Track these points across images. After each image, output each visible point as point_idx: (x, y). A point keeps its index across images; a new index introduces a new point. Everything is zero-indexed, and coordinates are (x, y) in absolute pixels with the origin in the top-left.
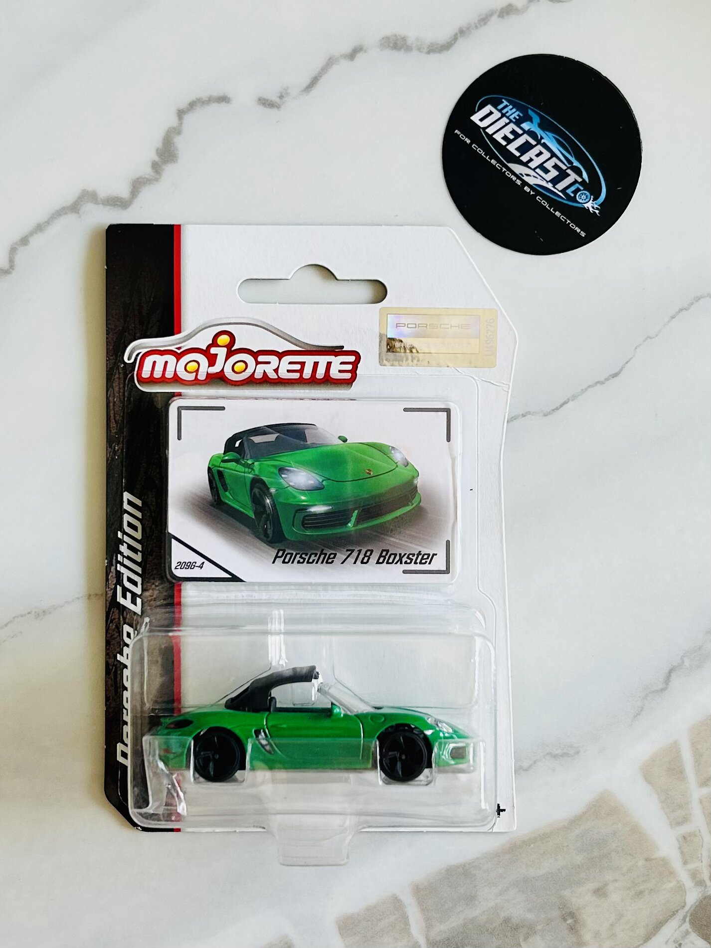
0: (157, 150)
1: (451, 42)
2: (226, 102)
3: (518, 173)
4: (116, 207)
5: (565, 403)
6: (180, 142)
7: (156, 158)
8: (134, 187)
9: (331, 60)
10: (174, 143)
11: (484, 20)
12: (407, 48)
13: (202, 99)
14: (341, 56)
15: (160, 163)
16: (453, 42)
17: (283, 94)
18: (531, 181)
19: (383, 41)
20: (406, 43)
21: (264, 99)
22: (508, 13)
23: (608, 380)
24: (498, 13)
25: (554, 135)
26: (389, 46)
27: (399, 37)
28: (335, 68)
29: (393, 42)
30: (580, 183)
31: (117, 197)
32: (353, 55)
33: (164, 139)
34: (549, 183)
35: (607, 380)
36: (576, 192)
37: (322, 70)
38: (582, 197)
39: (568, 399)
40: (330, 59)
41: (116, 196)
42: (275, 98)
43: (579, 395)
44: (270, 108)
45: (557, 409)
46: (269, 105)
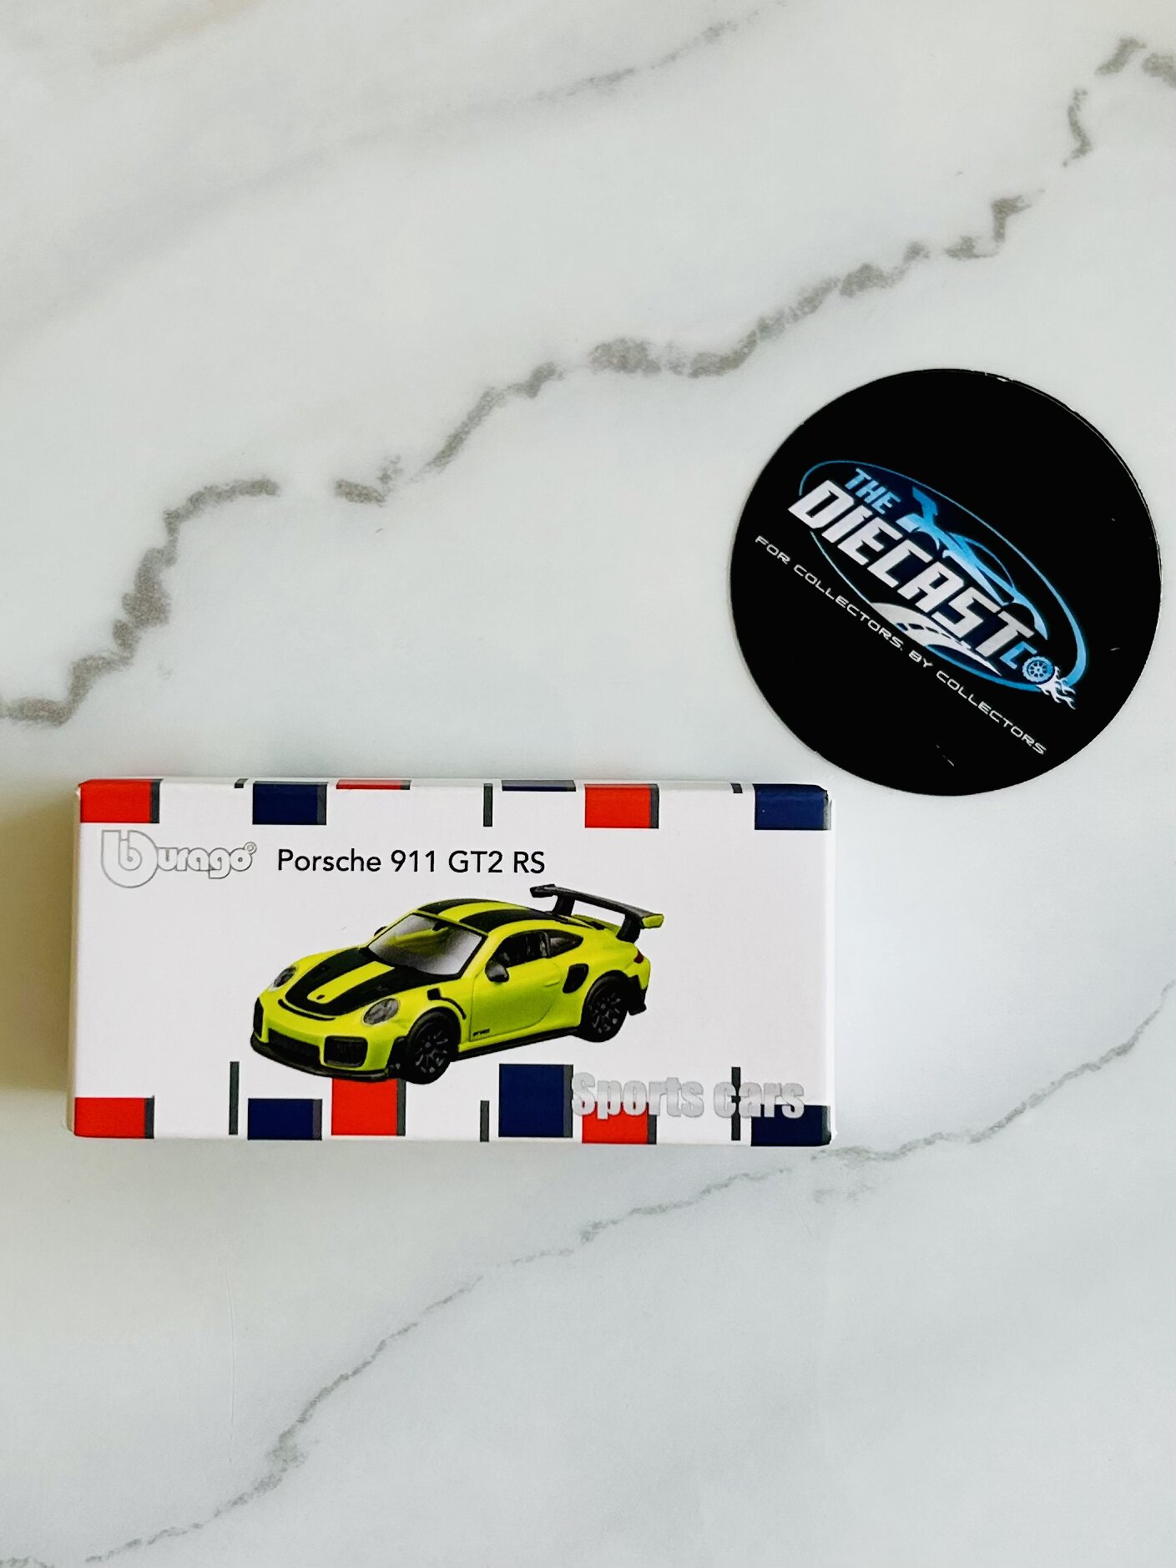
0: (125, 597)
1: (742, 349)
2: (268, 493)
3: (893, 621)
4: (40, 721)
5: (1018, 1112)
6: (174, 582)
7: (123, 616)
8: (77, 677)
9: (489, 399)
10: (159, 583)
11: (811, 302)
12: (652, 368)
13: (217, 487)
14: (509, 387)
15: (130, 625)
16: (746, 350)
17: (389, 473)
18: (924, 638)
19: (597, 355)
20: (646, 356)
21: (349, 485)
22: (862, 286)
23: (1107, 1061)
24: (840, 286)
25: (971, 541)
26: (611, 363)
27: (630, 344)
28: (498, 414)
29: (618, 355)
30: (1030, 641)
31: (40, 701)
32: (535, 383)
33: (139, 576)
34: (963, 642)
35: (1105, 1060)
36: (1022, 658)
37: (469, 418)
38: (1036, 672)
39: (1024, 1105)
40: (486, 394)
41: (40, 698)
42: (371, 481)
43: (1045, 1095)
44: (362, 502)
45: (1000, 1126)
46: (359, 495)
